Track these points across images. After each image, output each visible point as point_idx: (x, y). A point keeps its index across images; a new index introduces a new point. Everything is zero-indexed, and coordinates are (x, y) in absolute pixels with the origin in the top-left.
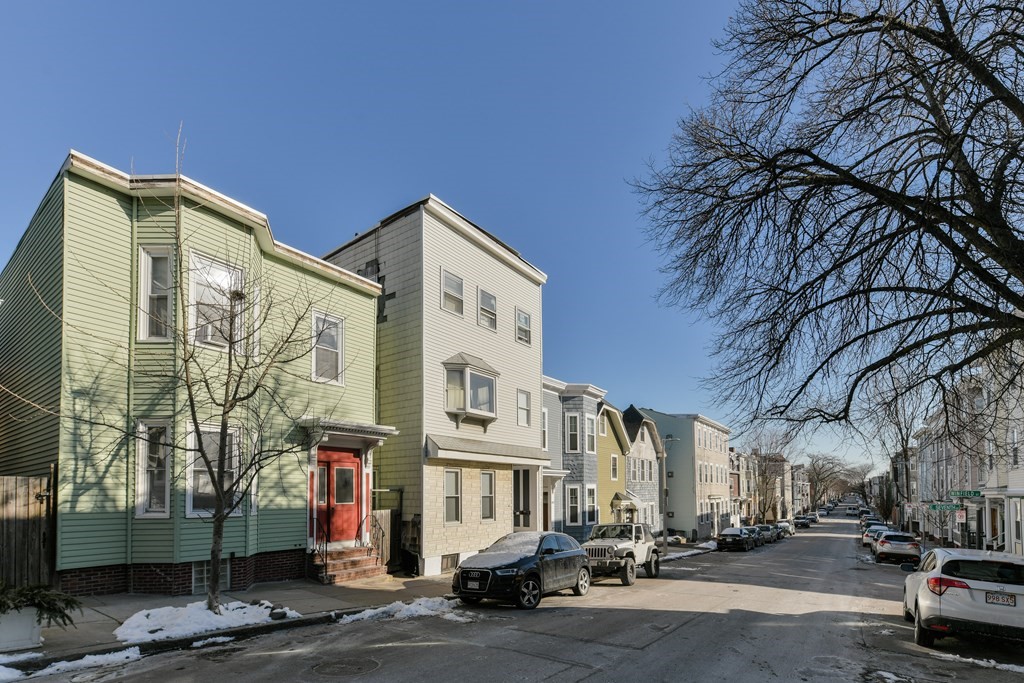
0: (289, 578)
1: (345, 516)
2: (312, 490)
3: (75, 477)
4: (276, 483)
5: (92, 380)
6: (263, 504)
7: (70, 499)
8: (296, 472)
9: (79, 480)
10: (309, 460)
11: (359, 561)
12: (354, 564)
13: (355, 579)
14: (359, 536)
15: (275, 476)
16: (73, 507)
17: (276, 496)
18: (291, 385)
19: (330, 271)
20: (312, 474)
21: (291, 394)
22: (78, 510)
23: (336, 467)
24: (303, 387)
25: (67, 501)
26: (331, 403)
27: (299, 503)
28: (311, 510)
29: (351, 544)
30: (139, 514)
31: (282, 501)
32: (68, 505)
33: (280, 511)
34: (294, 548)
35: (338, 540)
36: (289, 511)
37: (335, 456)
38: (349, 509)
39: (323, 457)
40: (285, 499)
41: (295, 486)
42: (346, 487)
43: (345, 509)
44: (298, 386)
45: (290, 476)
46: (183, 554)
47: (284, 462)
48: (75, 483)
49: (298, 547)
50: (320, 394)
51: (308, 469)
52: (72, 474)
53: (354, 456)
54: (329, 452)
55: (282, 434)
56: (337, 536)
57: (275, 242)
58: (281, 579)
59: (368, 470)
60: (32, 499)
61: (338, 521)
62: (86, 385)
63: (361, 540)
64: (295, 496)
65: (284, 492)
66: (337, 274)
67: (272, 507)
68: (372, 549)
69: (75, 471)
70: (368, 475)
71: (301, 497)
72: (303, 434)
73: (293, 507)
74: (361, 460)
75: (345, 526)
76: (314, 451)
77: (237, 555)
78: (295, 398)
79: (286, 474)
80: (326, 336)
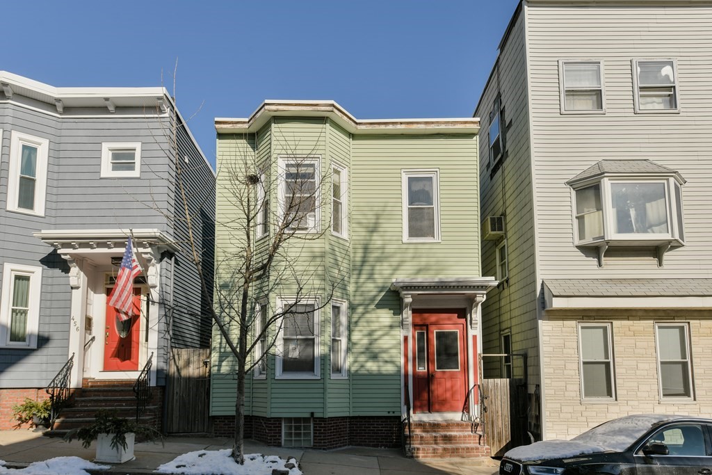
0: (385, 446)
1: (448, 384)
2: (406, 356)
3: (220, 348)
4: (367, 349)
5: (229, 276)
6: (353, 369)
7: (217, 363)
8: (387, 337)
9: (222, 350)
10: (402, 324)
11: (455, 437)
12: (447, 439)
13: (442, 456)
14: (466, 408)
15: (365, 341)
16: (219, 370)
17: (366, 362)
18: (380, 251)
19: (415, 126)
20: (406, 339)
21: (379, 260)
22: (222, 372)
23: (435, 331)
24: (392, 251)
25: (216, 366)
26: (423, 261)
27: (389, 368)
28: (406, 375)
29: (457, 416)
30: (257, 376)
31: (372, 366)
32: (216, 368)
33: (371, 376)
34: (387, 414)
35: (438, 411)
36: (380, 376)
37: (433, 318)
38: (452, 376)
39: (418, 321)
40: (376, 364)
41: (385, 351)
42: (448, 352)
43: (446, 376)
44: (387, 251)
45: (380, 342)
46: (273, 410)
47: (373, 328)
48: (220, 352)
49: (391, 414)
50: (410, 255)
51: (399, 334)
52: (218, 346)
53: (459, 317)
54: (426, 315)
55: (373, 300)
56: (437, 406)
57: (358, 121)
58: (376, 446)
59: (476, 331)
60: (201, 364)
61: (439, 389)
62: (228, 280)
63: (468, 412)
64: (386, 362)
65: (374, 357)
66: (422, 126)
67: (363, 371)
68: (477, 425)
69: (221, 343)
70: (475, 337)
71: (392, 362)
72: (393, 298)
73: (384, 372)
74: (466, 320)
75: (448, 395)
76: (408, 315)
77: (316, 415)
78: (385, 264)
79: (376, 340)
80: (420, 193)
